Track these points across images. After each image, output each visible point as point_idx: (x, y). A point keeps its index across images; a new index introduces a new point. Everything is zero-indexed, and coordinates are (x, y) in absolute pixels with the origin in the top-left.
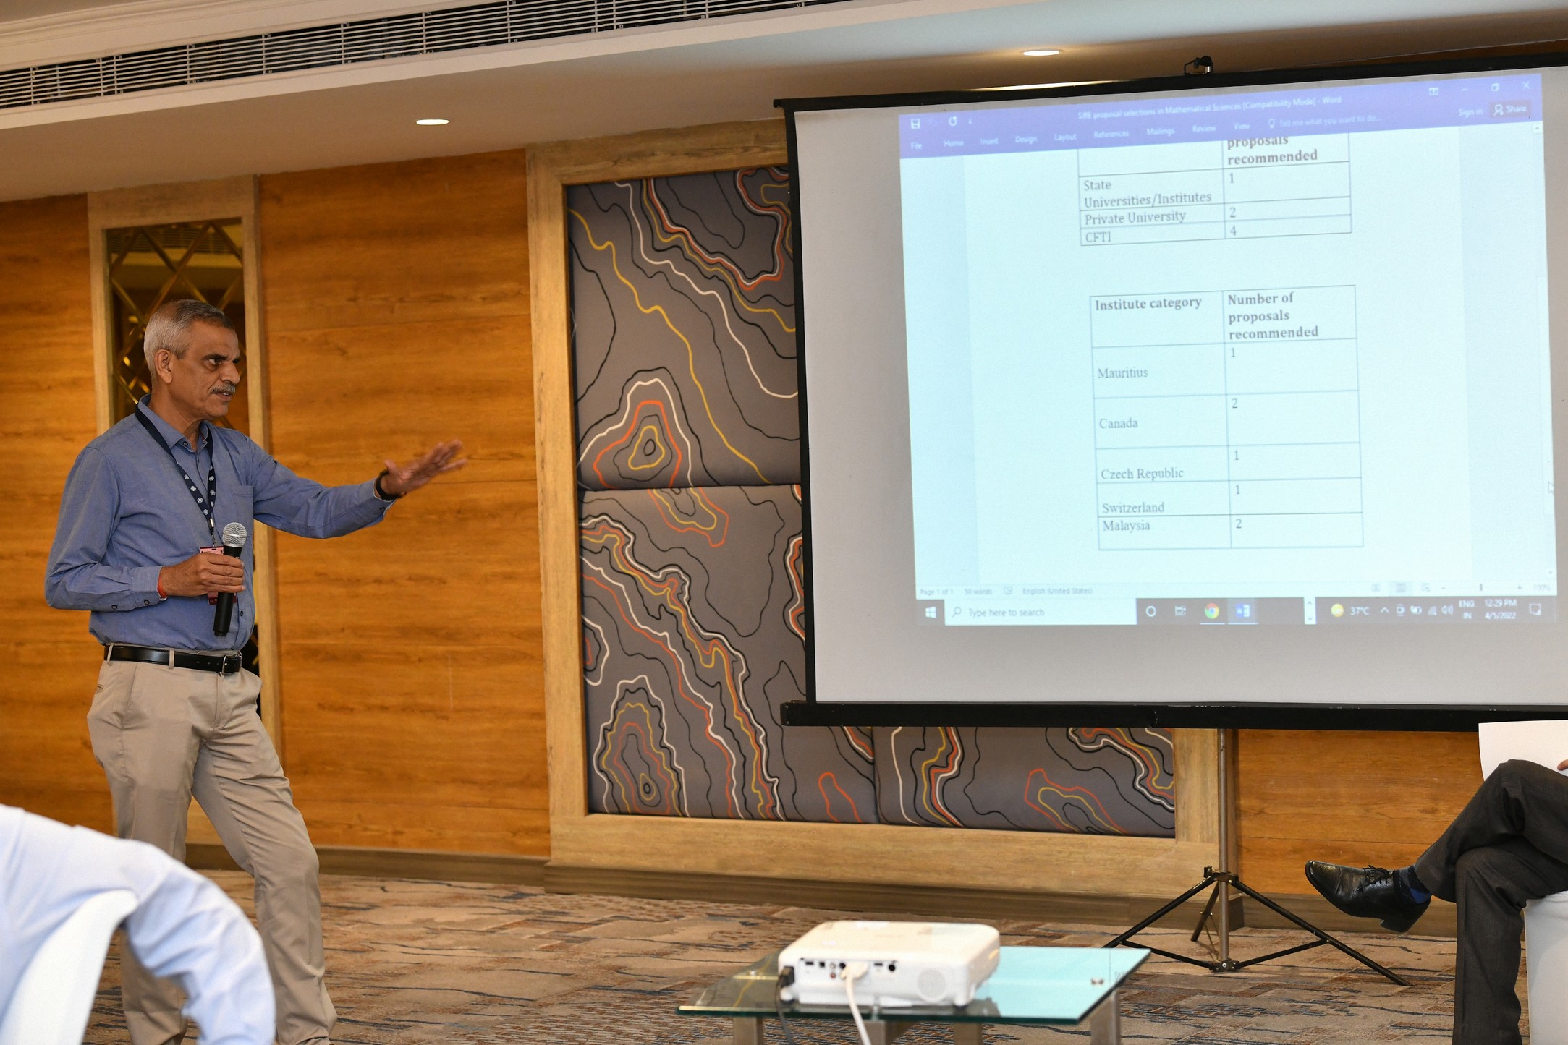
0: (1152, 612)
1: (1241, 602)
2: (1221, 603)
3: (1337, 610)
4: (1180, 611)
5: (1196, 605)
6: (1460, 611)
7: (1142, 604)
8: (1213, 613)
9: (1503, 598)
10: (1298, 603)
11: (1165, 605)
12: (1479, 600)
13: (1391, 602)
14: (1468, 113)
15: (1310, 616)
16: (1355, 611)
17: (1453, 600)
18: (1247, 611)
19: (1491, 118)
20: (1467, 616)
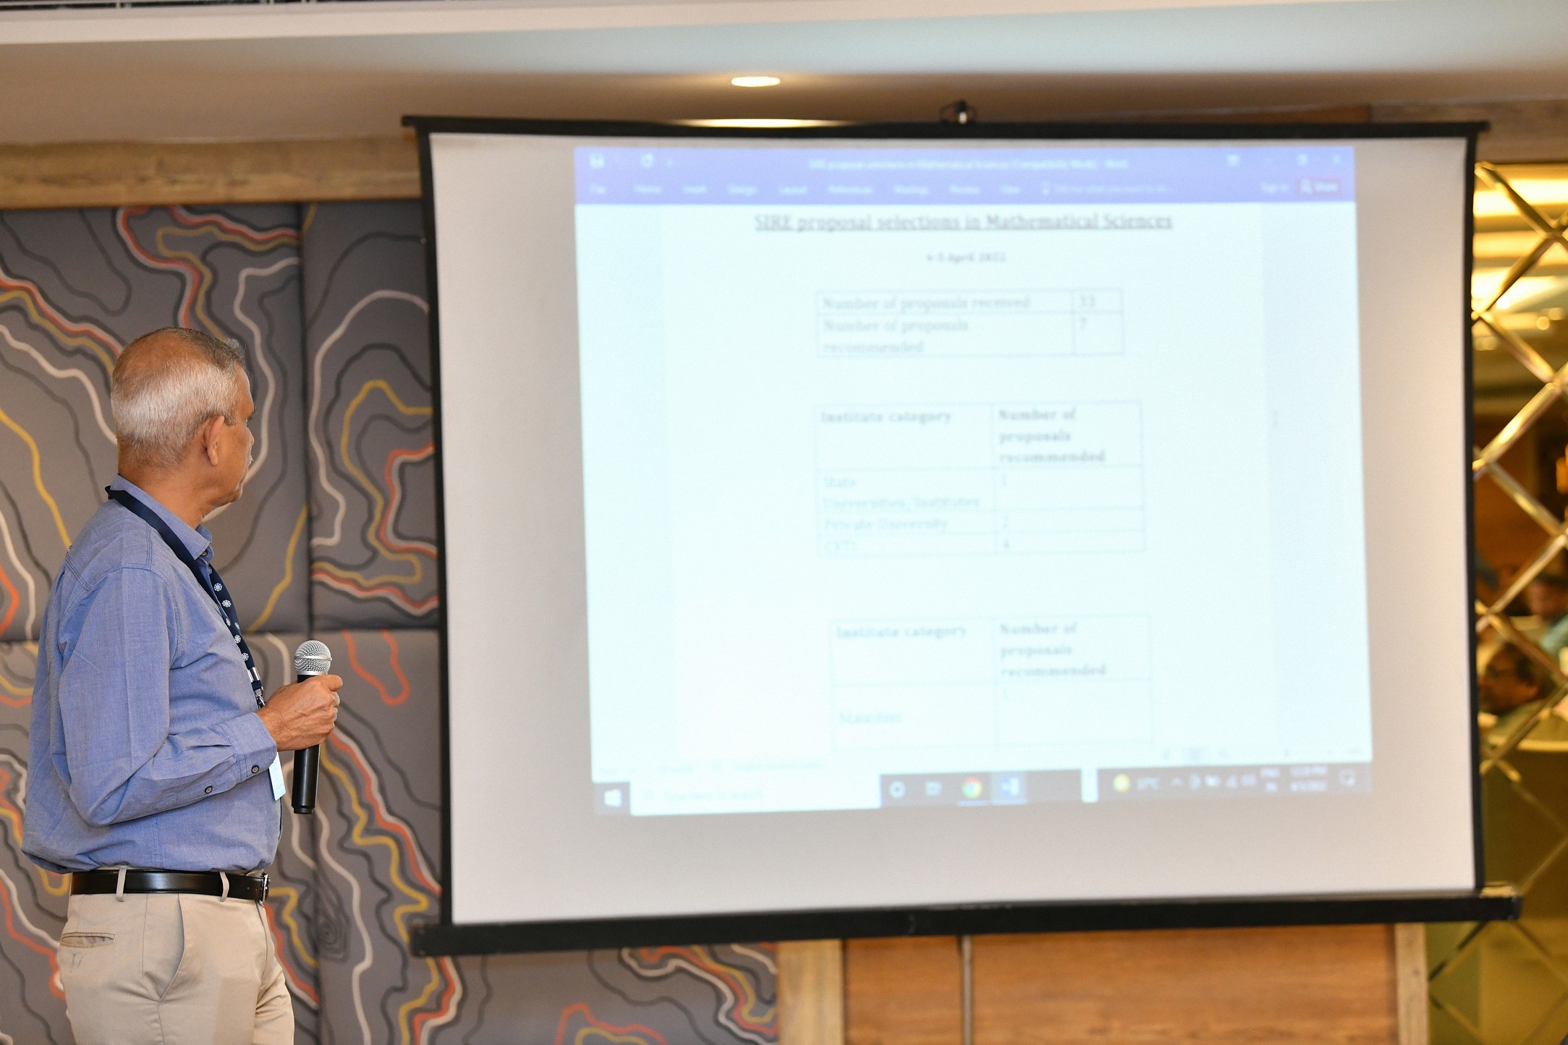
0: (898, 791)
1: (1006, 776)
2: (984, 778)
3: (1121, 783)
4: (933, 788)
5: (953, 781)
6: (1262, 782)
7: (886, 780)
8: (973, 790)
9: (1311, 765)
10: (1073, 777)
11: (914, 782)
12: (1285, 769)
13: (1184, 772)
14: (1271, 189)
15: (1090, 793)
16: (1143, 783)
17: (1255, 769)
18: (1014, 787)
19: (1296, 196)
20: (1271, 787)
